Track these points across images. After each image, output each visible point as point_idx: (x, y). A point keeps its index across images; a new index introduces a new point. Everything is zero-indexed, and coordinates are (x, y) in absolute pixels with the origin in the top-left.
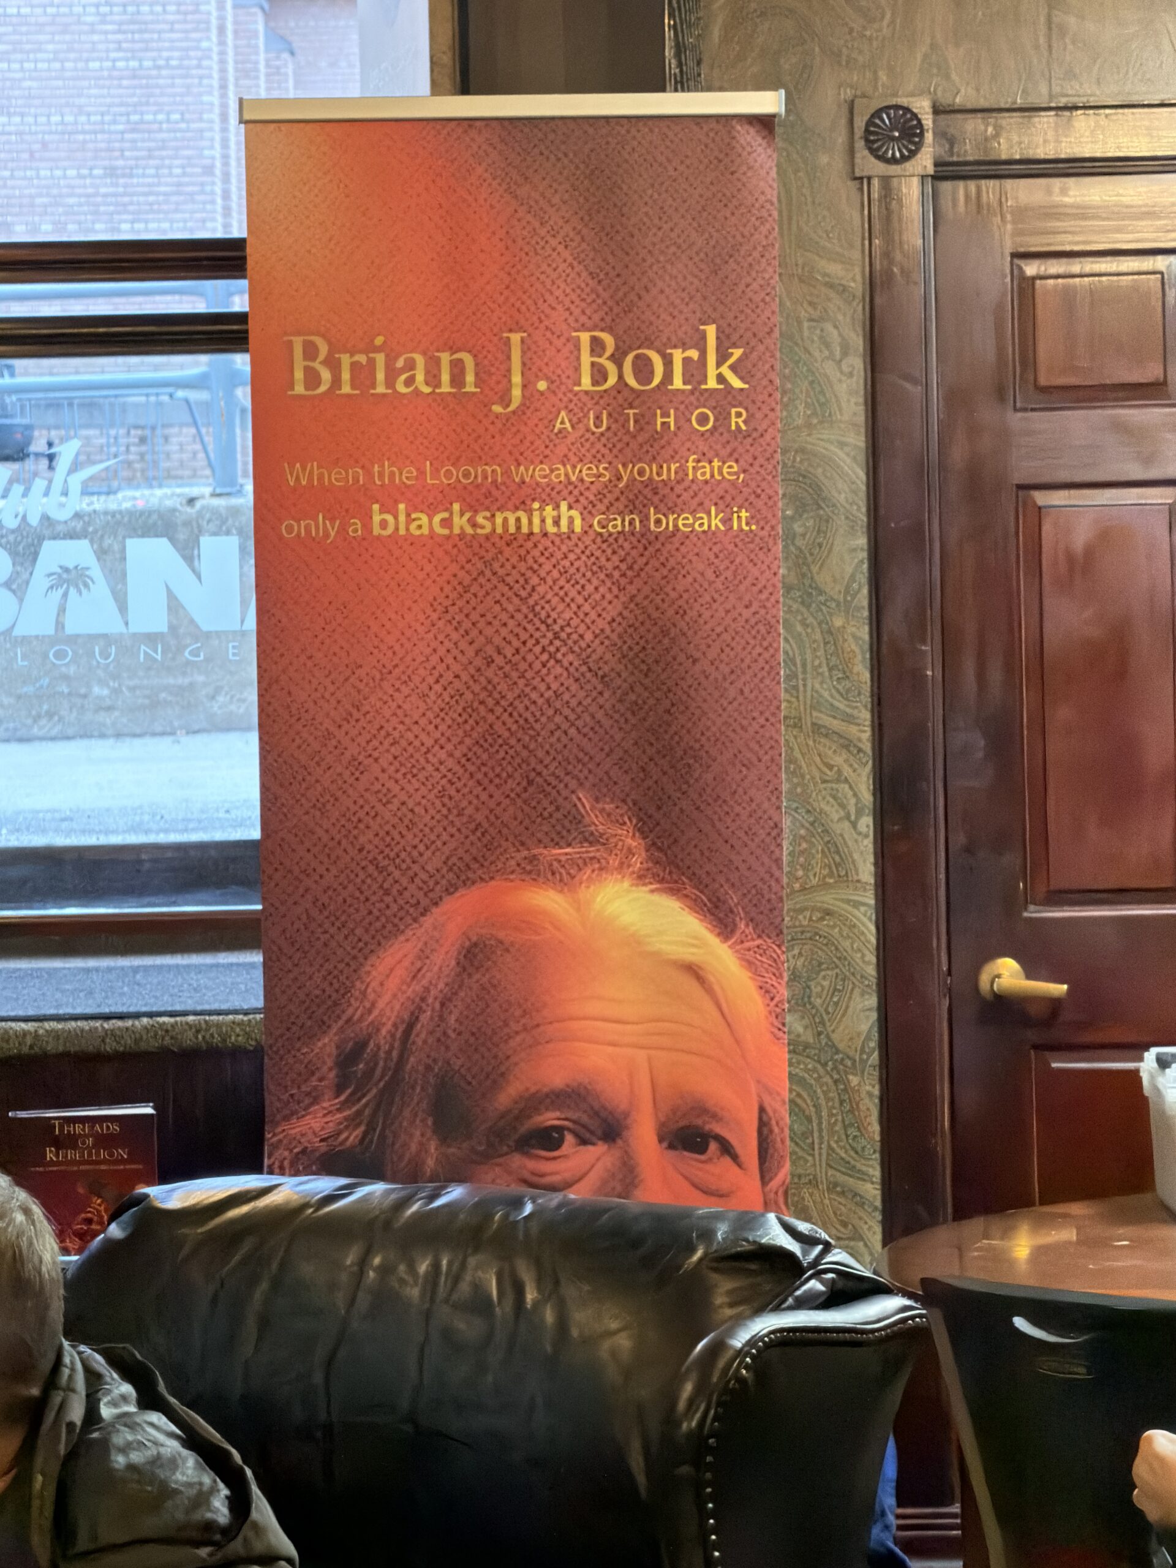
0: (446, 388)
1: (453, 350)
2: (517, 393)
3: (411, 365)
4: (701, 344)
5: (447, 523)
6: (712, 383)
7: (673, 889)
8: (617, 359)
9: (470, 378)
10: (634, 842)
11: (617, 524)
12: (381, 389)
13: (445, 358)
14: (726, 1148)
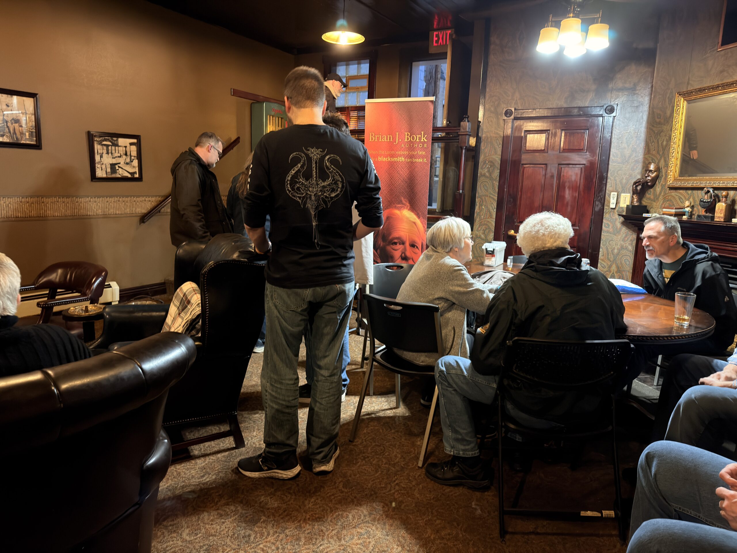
0: (388, 140)
1: (389, 135)
2: (397, 141)
3: (384, 137)
4: (421, 134)
5: (387, 159)
6: (422, 140)
7: (413, 212)
8: (410, 137)
9: (391, 139)
10: (408, 205)
11: (409, 160)
12: (380, 140)
13: (389, 136)
14: (417, 247)
